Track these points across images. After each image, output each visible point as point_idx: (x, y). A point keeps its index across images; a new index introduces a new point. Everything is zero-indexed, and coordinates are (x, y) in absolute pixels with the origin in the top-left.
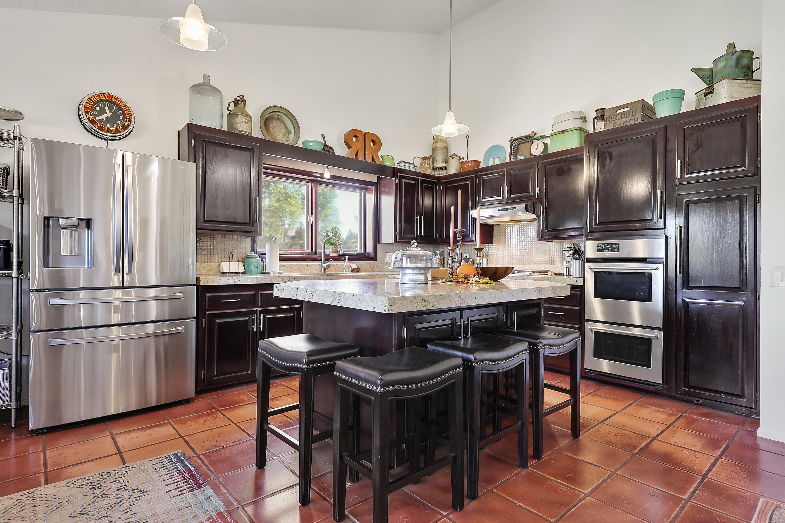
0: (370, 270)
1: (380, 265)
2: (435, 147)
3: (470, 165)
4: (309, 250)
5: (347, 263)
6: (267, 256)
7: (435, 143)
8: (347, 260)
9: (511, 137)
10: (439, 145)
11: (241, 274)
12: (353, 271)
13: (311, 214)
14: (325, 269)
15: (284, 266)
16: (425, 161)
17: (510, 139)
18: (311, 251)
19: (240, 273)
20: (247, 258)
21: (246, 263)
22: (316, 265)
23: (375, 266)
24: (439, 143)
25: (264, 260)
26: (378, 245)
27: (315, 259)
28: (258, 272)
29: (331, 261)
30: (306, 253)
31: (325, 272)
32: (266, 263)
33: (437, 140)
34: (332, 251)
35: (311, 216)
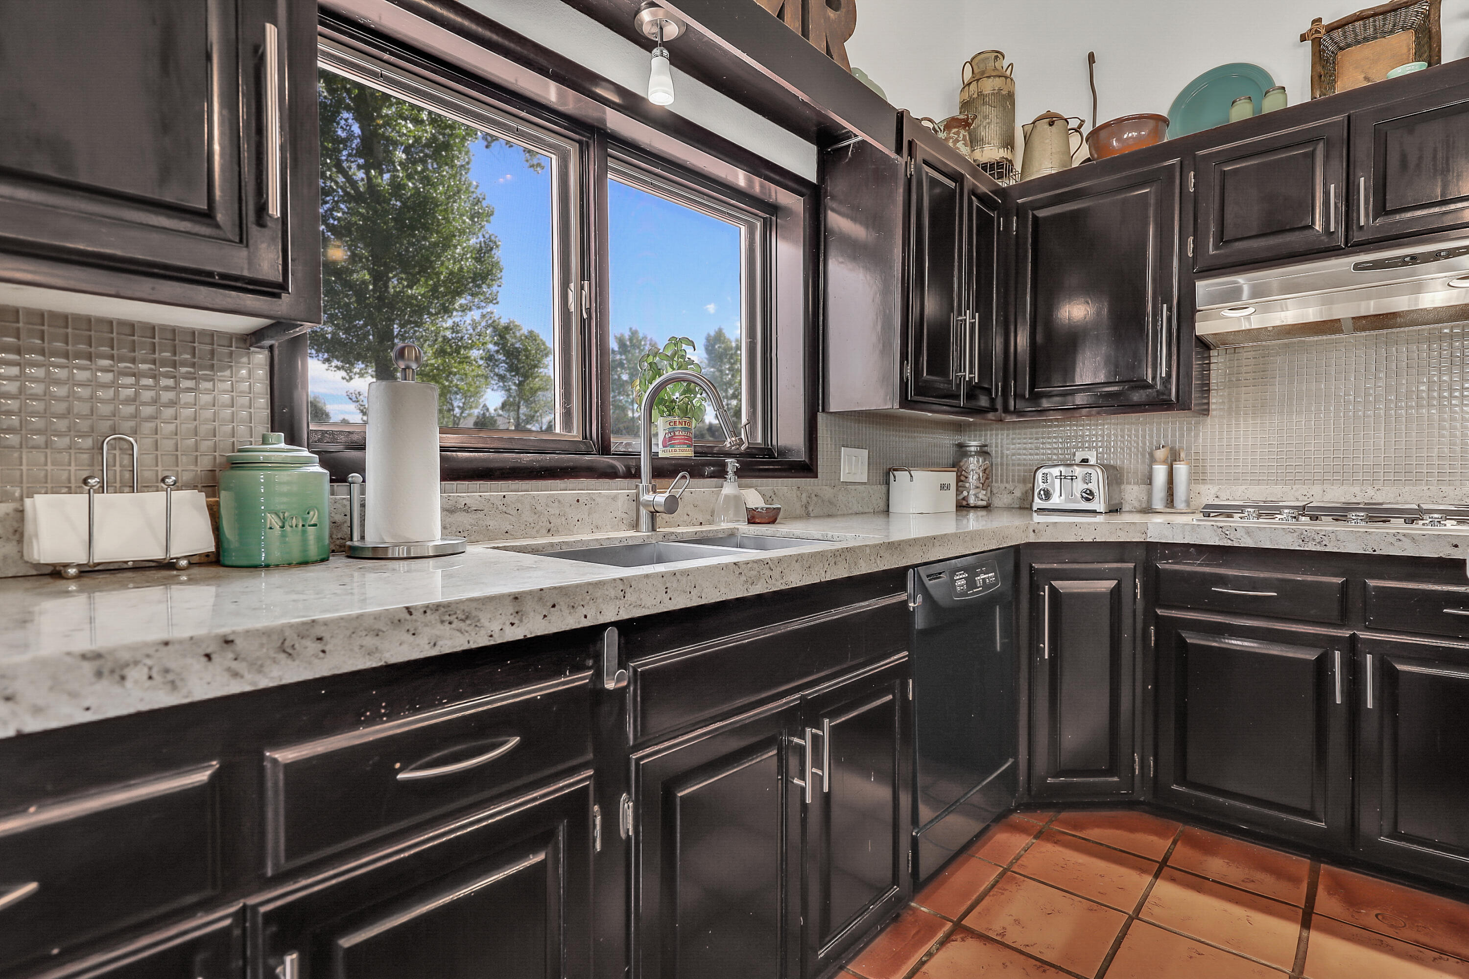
0: (798, 512)
1: (828, 492)
2: (975, 96)
3: (1132, 137)
4: (575, 434)
5: (729, 488)
6: (372, 457)
7: (978, 80)
8: (730, 474)
9: (1314, 22)
10: (989, 86)
11: (190, 564)
12: (753, 518)
13: (583, 279)
14: (653, 514)
15: (466, 509)
16: (958, 133)
17: (1306, 27)
18: (585, 437)
19: (184, 563)
20: (234, 464)
21: (225, 498)
22: (615, 498)
23: (813, 495)
24: (990, 80)
25: (355, 476)
26: (821, 417)
27: (610, 474)
28: (305, 550)
29: (684, 477)
30: (567, 447)
31: (654, 530)
32: (363, 492)
33: (983, 73)
34: (671, 439)
35: (582, 288)
